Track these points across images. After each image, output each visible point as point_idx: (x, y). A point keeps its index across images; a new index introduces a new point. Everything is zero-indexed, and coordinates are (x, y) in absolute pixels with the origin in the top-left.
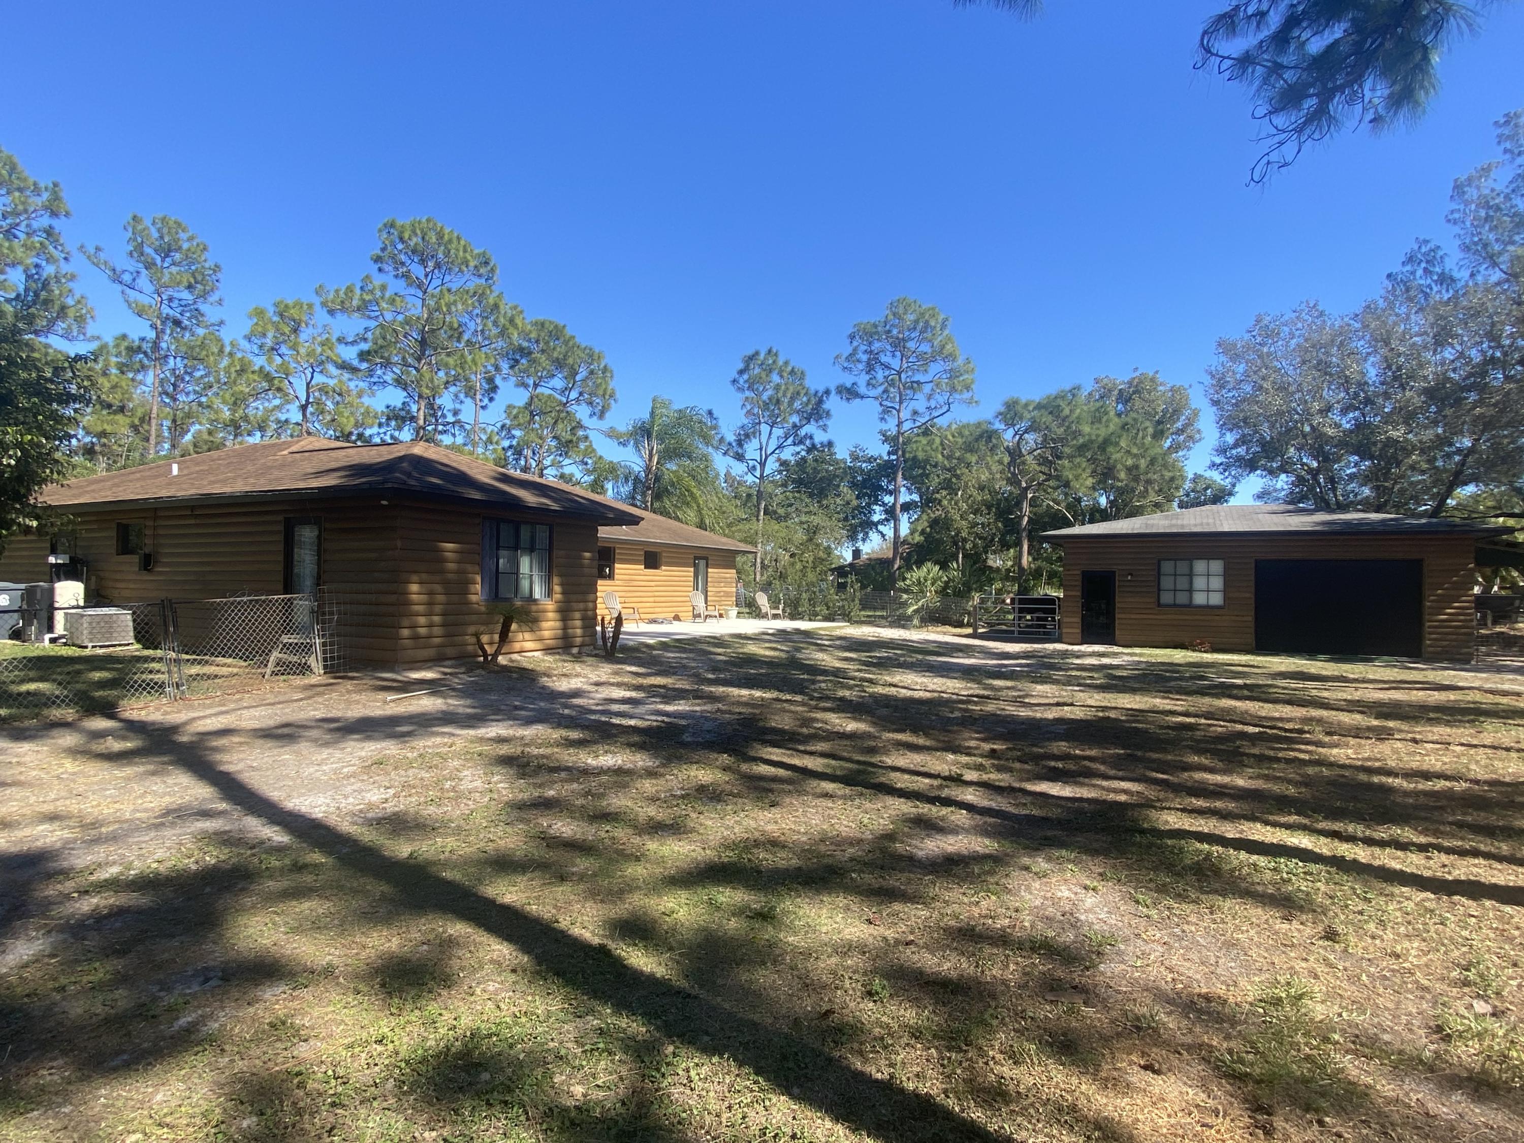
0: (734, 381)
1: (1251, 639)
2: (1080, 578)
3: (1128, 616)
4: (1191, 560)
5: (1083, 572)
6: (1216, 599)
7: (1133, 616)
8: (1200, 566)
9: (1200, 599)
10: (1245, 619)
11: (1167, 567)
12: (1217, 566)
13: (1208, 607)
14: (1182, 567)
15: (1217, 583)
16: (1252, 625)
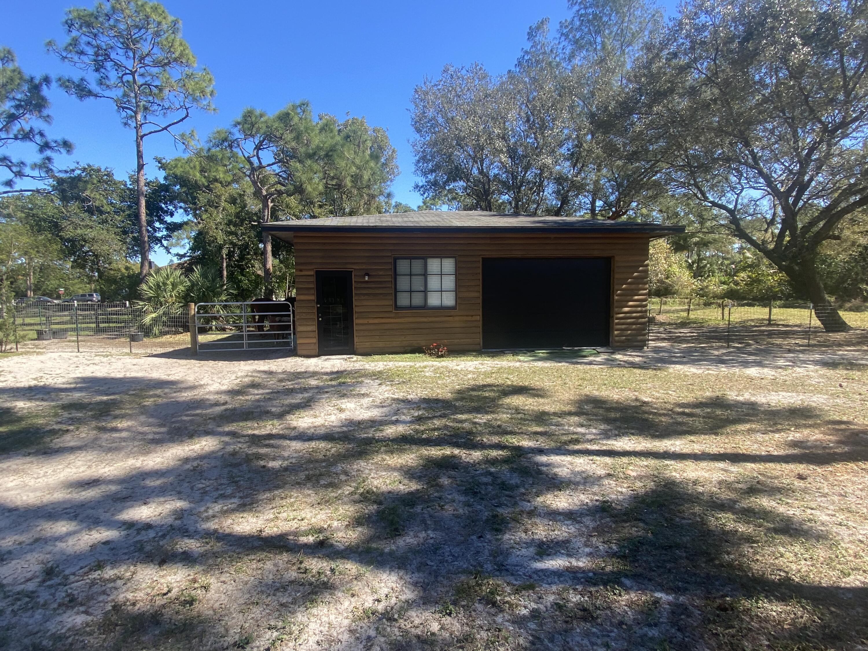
1: (479, 339)
2: (313, 279)
3: (365, 321)
4: (425, 259)
5: (317, 272)
6: (449, 300)
7: (371, 321)
8: (434, 265)
9: (434, 300)
10: (474, 318)
11: (403, 266)
12: (449, 265)
13: (441, 308)
14: (417, 266)
15: (449, 282)
16: (480, 324)
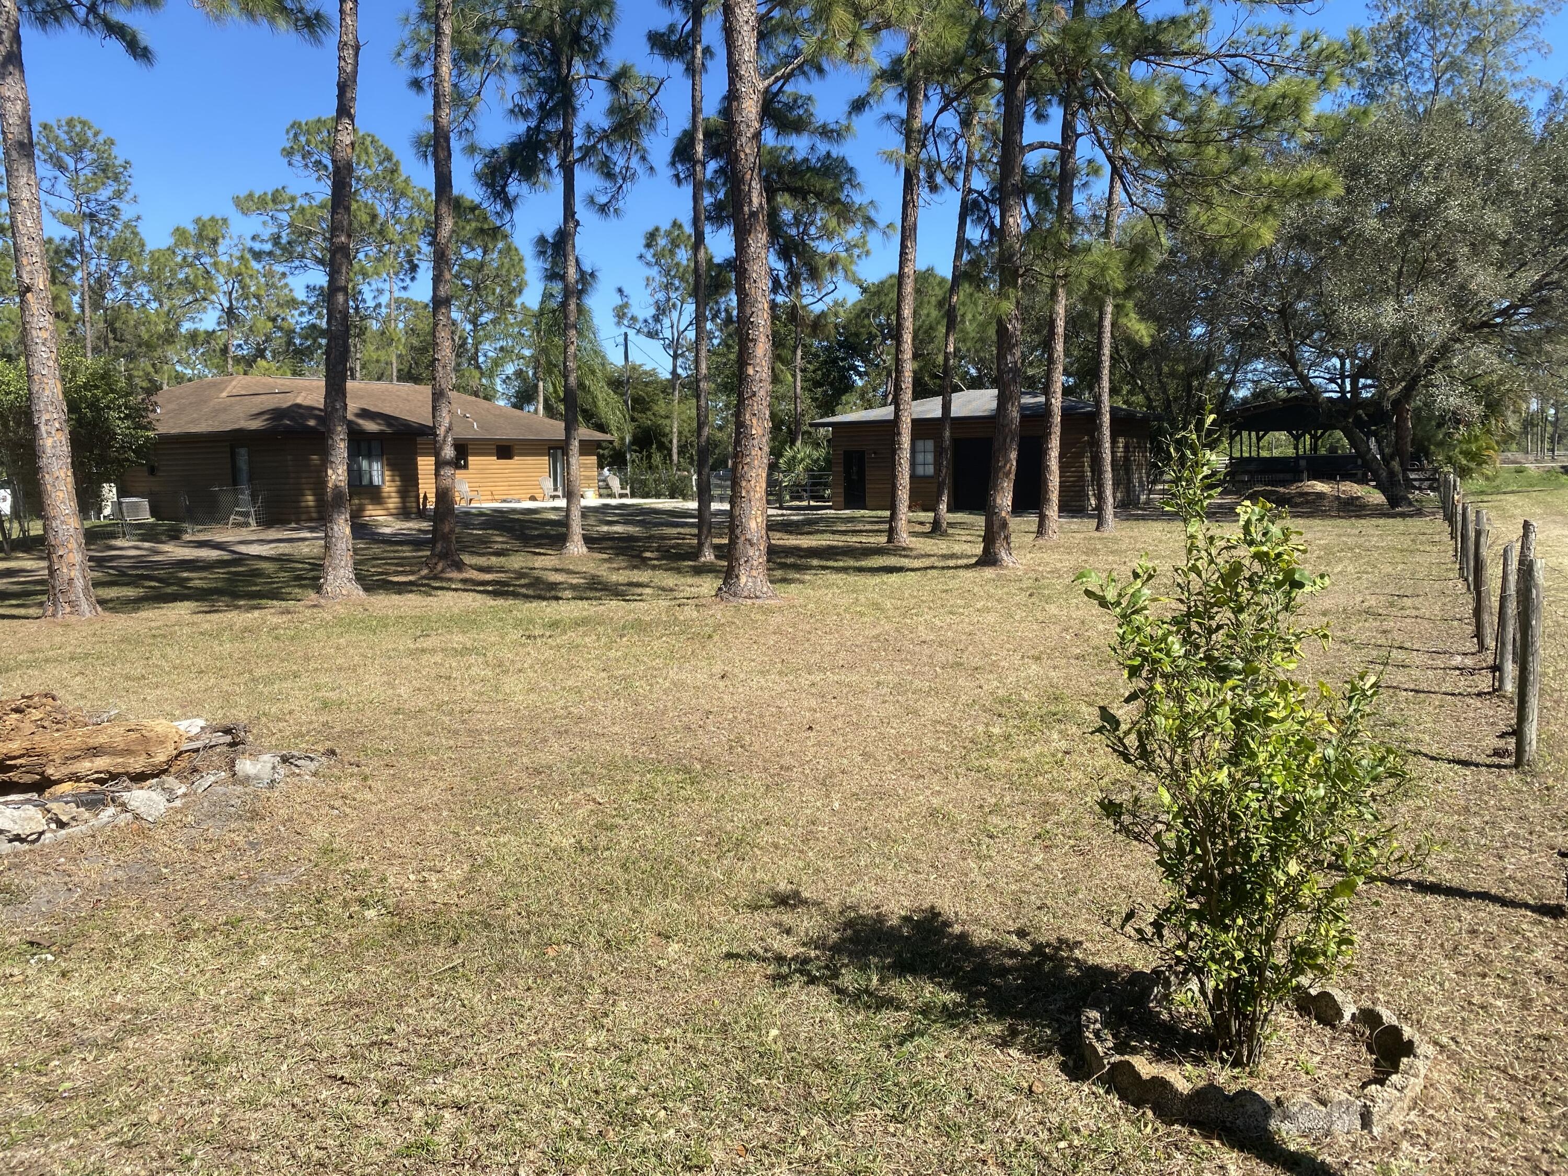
0: (641, 257)
2: (842, 457)
3: (874, 486)
5: (844, 452)
6: (930, 470)
8: (919, 445)
9: (919, 471)
12: (930, 445)
13: (924, 477)
15: (930, 458)
